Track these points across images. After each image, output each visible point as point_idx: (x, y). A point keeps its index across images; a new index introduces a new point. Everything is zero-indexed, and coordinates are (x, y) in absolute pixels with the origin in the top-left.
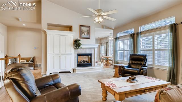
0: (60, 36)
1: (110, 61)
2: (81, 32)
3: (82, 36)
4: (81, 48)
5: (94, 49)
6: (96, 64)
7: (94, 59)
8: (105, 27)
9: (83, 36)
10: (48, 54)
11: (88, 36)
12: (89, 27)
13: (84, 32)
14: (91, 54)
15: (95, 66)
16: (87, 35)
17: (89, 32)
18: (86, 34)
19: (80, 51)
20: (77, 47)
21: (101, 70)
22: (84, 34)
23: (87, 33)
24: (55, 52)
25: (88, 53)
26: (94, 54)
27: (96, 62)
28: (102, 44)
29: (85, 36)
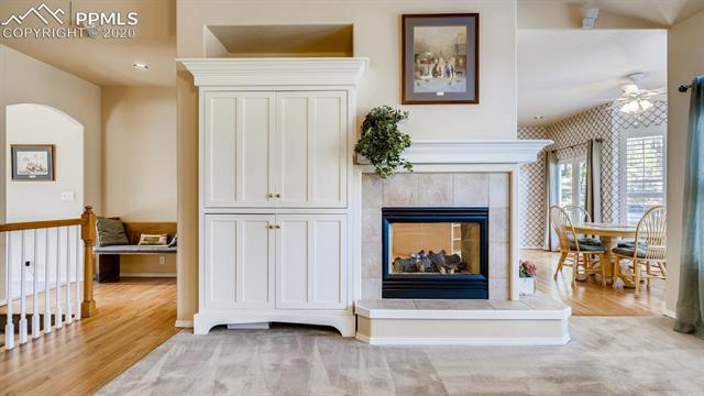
0: (272, 95)
1: (626, 262)
2: (410, 59)
3: (417, 90)
4: (409, 165)
5: (510, 173)
6: (521, 286)
7: (504, 248)
8: (593, 13)
9: (426, 84)
10: (202, 211)
11: (459, 85)
12: (473, 19)
13: (431, 60)
14: (485, 211)
15: (515, 297)
16: (454, 76)
17: (469, 59)
18: (448, 73)
19: (404, 191)
20: (374, 162)
21: (566, 338)
22: (435, 73)
23: (452, 62)
24: (245, 199)
25: (458, 203)
26: (509, 209)
27: (526, 271)
28: (560, 155)
29: (440, 87)
